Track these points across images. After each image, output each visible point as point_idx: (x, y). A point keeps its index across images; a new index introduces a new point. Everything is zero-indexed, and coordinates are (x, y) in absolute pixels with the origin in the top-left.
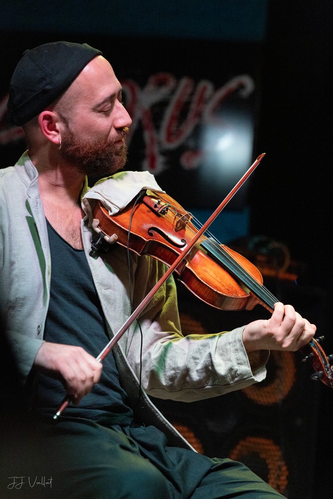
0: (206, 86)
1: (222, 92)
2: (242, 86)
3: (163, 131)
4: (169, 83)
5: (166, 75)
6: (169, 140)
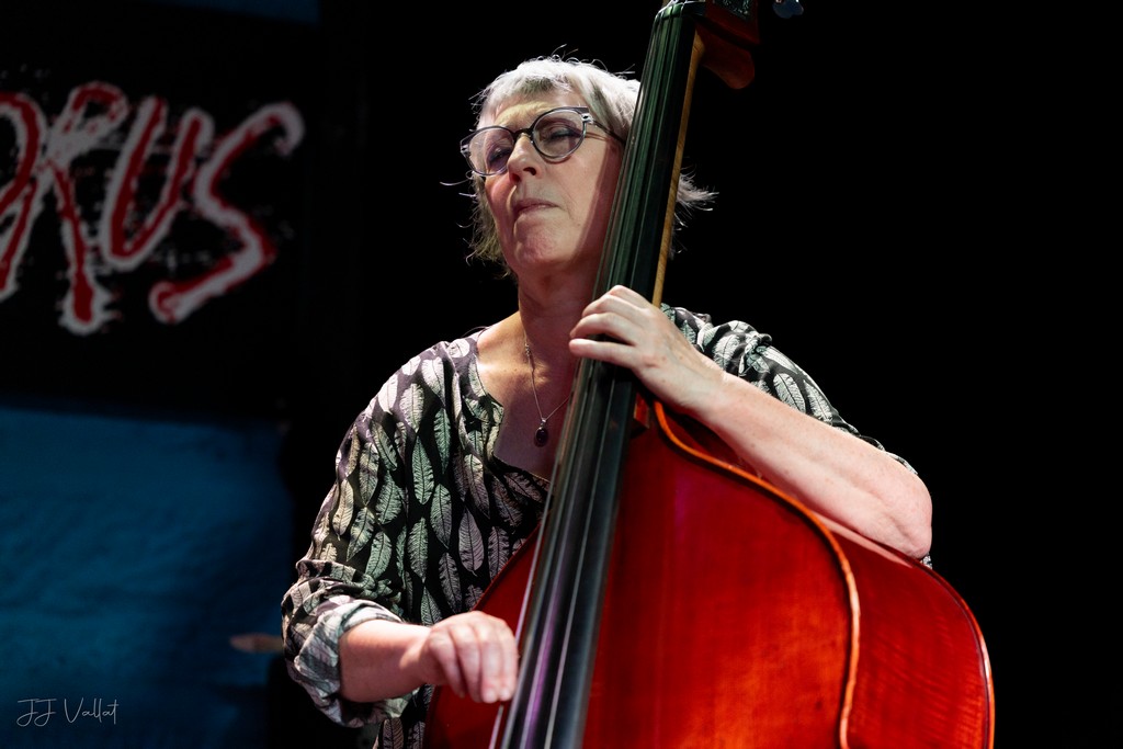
0: (199, 122)
1: (235, 140)
2: (277, 129)
3: (105, 226)
4: (114, 107)
5: (108, 88)
6: (118, 250)
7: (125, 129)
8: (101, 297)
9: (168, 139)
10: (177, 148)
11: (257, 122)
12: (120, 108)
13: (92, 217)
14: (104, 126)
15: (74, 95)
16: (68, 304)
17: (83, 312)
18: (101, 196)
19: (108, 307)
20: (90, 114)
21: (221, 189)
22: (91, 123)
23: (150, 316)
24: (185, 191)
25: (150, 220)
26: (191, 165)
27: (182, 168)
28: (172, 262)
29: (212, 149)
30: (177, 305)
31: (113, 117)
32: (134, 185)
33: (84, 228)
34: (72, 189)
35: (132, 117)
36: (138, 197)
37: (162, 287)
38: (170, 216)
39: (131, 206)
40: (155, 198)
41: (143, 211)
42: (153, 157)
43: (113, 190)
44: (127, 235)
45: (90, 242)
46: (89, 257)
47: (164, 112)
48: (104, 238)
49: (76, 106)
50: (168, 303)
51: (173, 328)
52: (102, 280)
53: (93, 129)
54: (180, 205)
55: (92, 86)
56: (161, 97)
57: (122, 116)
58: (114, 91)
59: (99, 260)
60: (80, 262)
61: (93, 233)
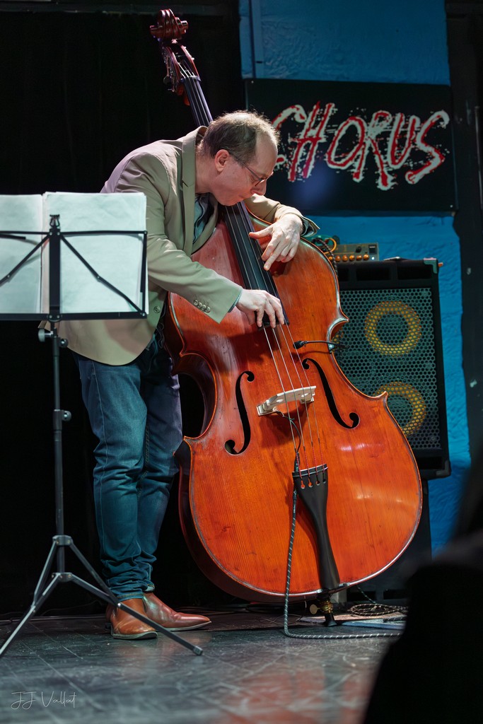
0: (415, 120)
1: (427, 124)
2: (441, 119)
3: (389, 155)
4: (387, 118)
5: (384, 112)
6: (394, 163)
7: (392, 124)
8: (390, 178)
9: (406, 126)
10: (409, 129)
11: (434, 118)
12: (390, 118)
13: (384, 153)
14: (385, 124)
15: (374, 115)
16: (380, 181)
17: (385, 183)
18: (386, 146)
19: (393, 181)
20: (379, 121)
21: (424, 140)
22: (380, 123)
23: (407, 182)
24: (414, 142)
25: (403, 152)
26: (414, 133)
27: (411, 134)
28: (411, 165)
29: (420, 128)
30: (414, 178)
31: (387, 121)
32: (397, 142)
33: (382, 157)
34: (377, 146)
35: (394, 120)
36: (398, 146)
37: (409, 173)
38: (409, 150)
39: (396, 148)
40: (404, 146)
41: (400, 149)
42: (402, 132)
43: (390, 144)
44: (396, 158)
45: (384, 161)
46: (385, 165)
47: (404, 117)
48: (389, 160)
49: (376, 119)
50: (411, 178)
51: (413, 185)
52: (389, 173)
53: (382, 125)
54: (412, 146)
55: (380, 112)
56: (402, 112)
57: (391, 120)
58: (387, 113)
59: (388, 166)
60: (382, 167)
61: (385, 158)
